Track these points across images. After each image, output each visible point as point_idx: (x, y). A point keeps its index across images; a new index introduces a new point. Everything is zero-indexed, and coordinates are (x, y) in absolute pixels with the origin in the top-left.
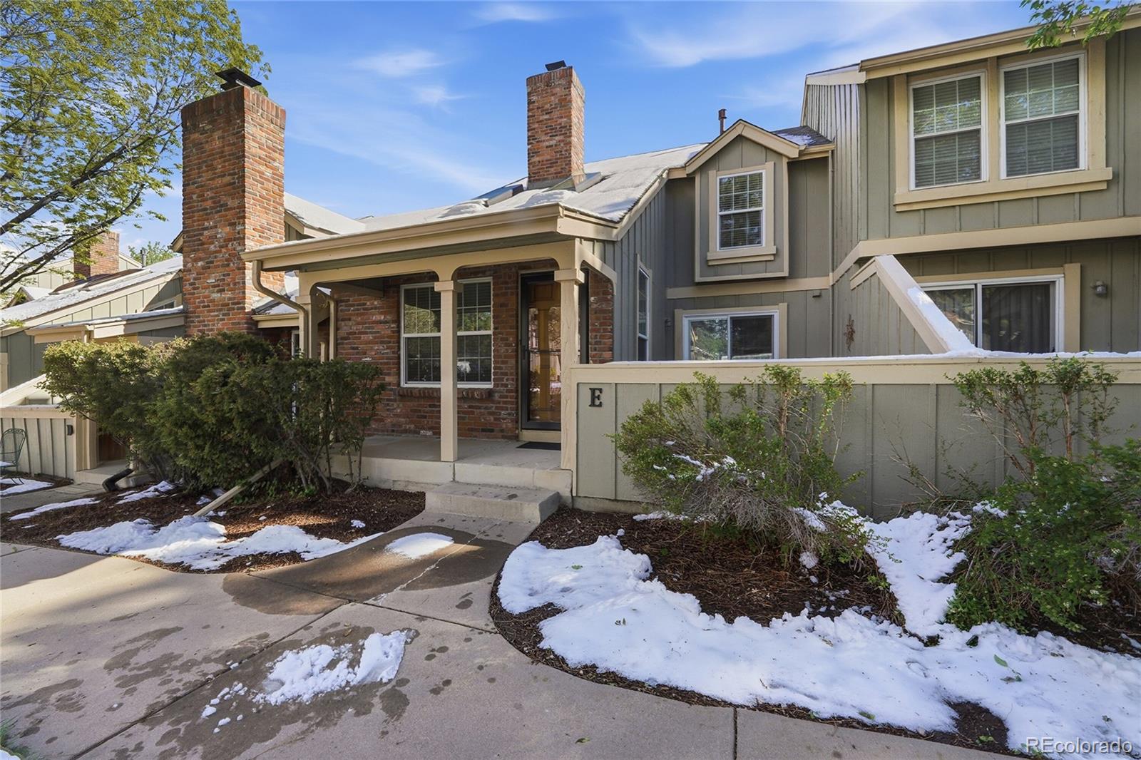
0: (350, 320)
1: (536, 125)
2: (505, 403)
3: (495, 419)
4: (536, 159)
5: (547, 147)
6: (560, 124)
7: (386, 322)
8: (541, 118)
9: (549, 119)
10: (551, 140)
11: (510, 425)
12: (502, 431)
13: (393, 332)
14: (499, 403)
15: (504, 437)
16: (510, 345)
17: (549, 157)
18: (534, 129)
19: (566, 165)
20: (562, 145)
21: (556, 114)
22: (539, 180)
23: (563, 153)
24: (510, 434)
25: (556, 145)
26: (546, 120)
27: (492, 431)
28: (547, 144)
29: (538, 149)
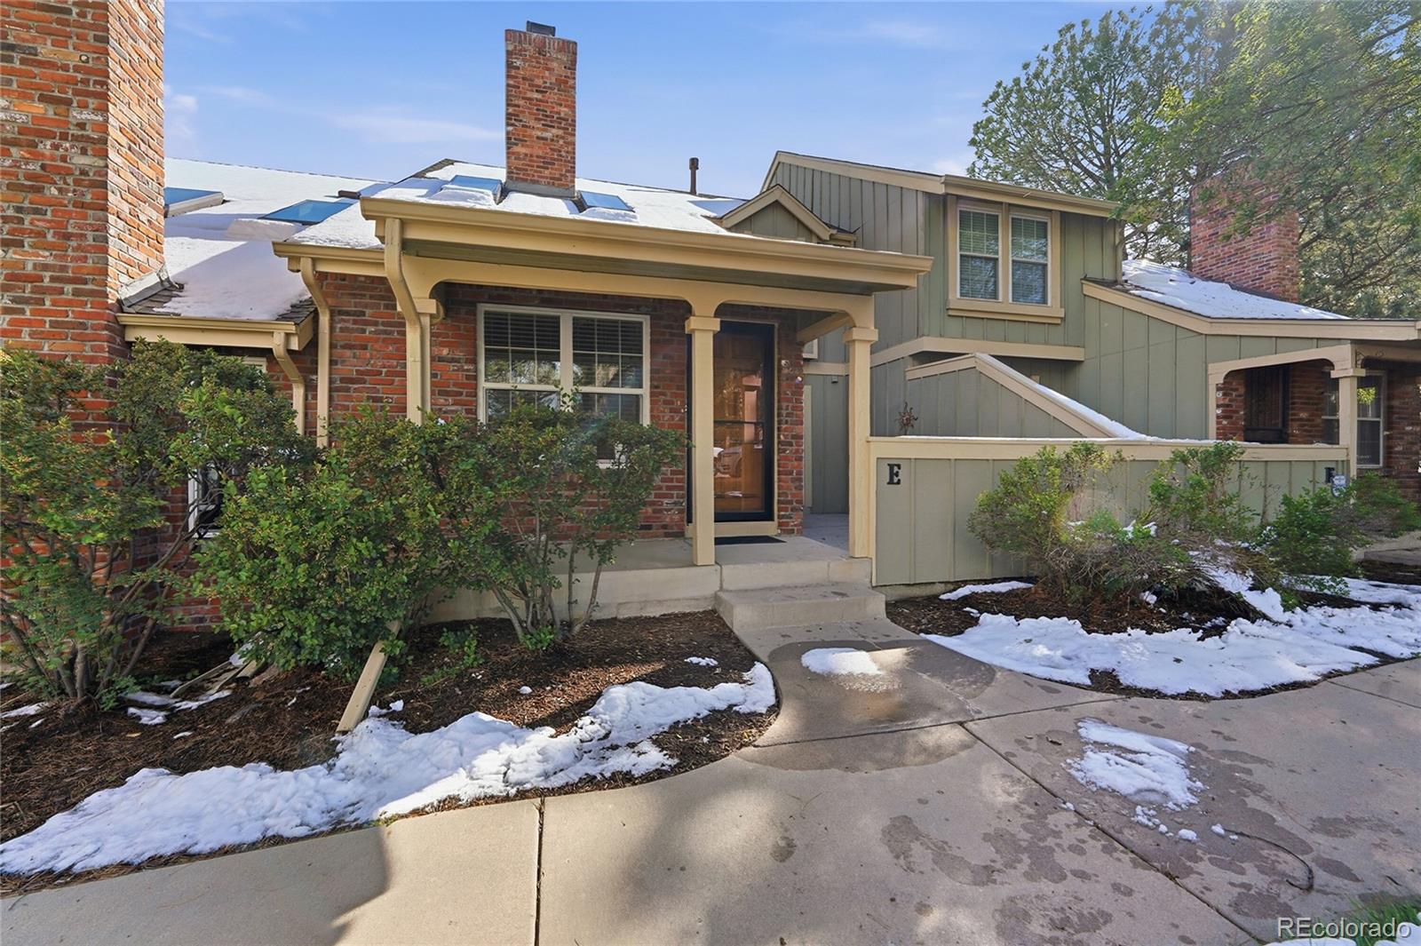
0: (364, 348)
1: (521, 102)
2: (669, 488)
3: (654, 512)
4: (519, 149)
5: (538, 138)
6: (559, 113)
7: (453, 360)
8: (529, 95)
9: (540, 101)
10: (546, 131)
11: (676, 518)
12: (665, 527)
13: (468, 377)
14: (661, 488)
15: (667, 535)
16: (676, 411)
17: (540, 153)
18: (519, 106)
19: (567, 171)
20: (561, 142)
21: (553, 97)
22: (526, 180)
23: (563, 153)
24: (675, 530)
25: (552, 140)
26: (537, 99)
27: (649, 527)
28: (539, 134)
29: (524, 136)
